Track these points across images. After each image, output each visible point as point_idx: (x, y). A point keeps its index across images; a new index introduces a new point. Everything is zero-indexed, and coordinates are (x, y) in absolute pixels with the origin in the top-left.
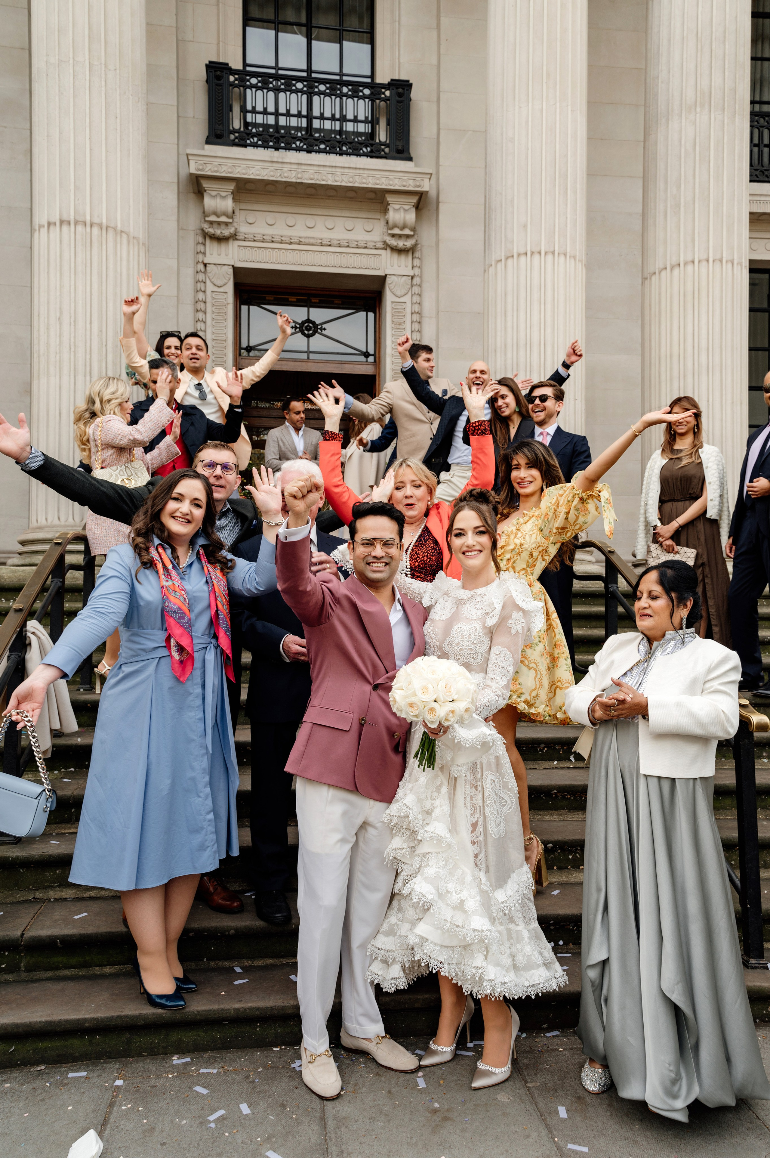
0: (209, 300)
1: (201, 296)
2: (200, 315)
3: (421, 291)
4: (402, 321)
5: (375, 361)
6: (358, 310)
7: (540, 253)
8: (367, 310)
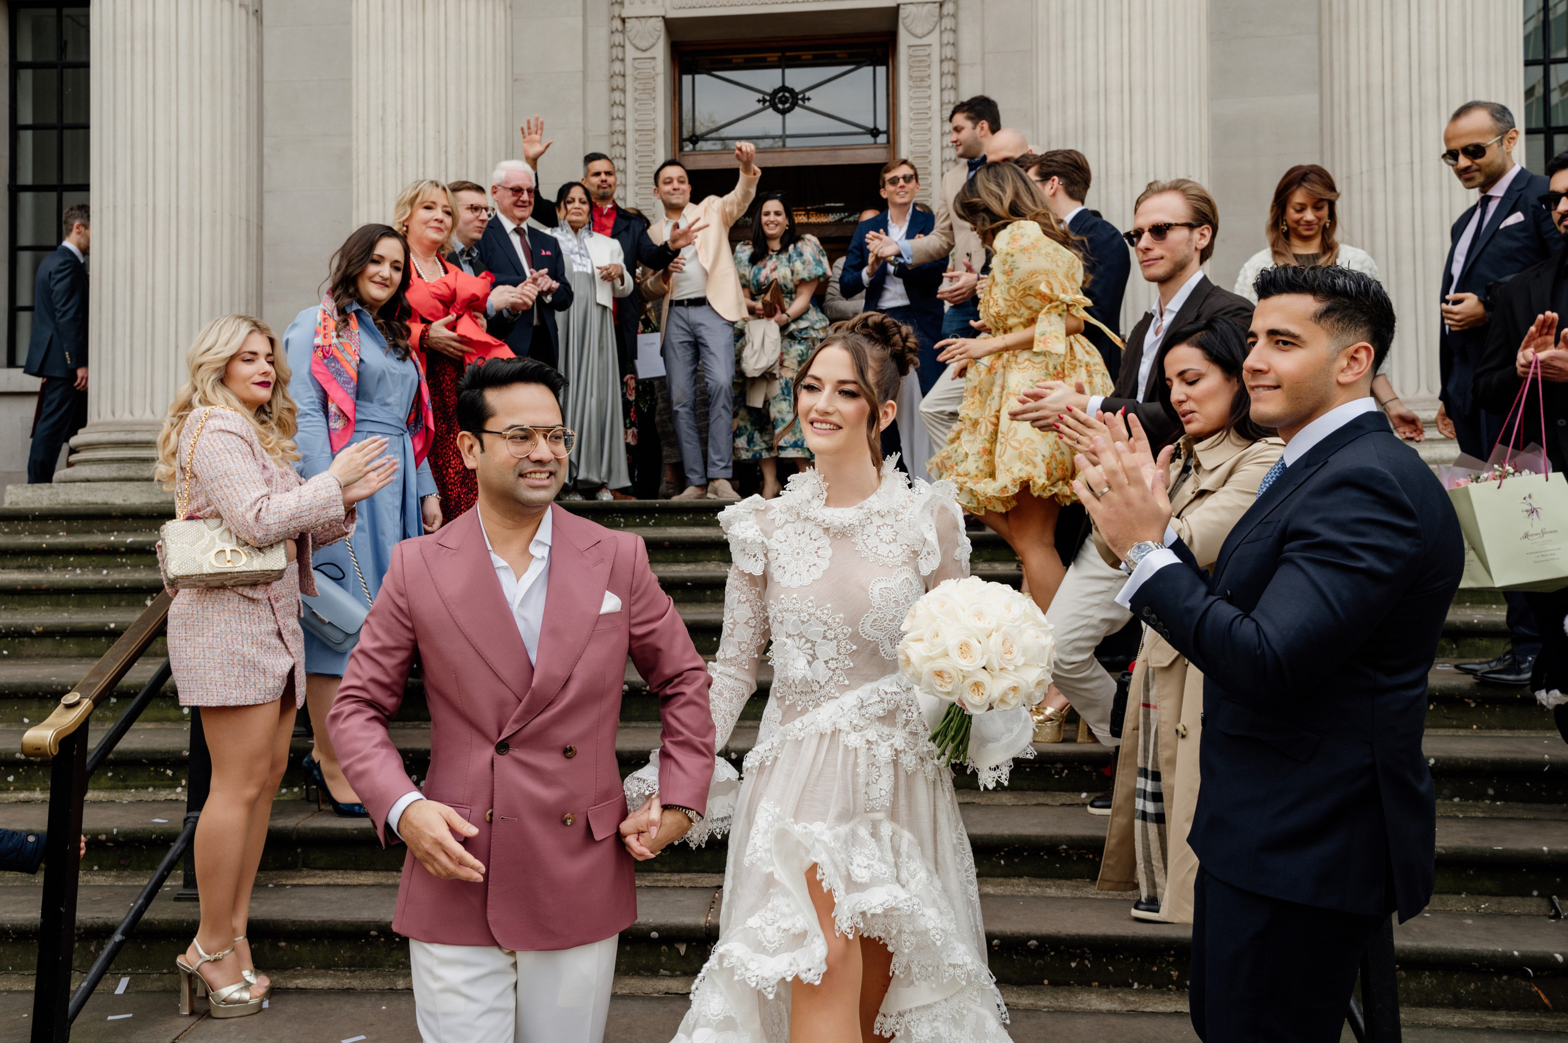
0: (629, 71)
1: (618, 67)
2: (618, 96)
4: (926, 74)
5: (888, 141)
6: (860, 64)
8: (874, 64)
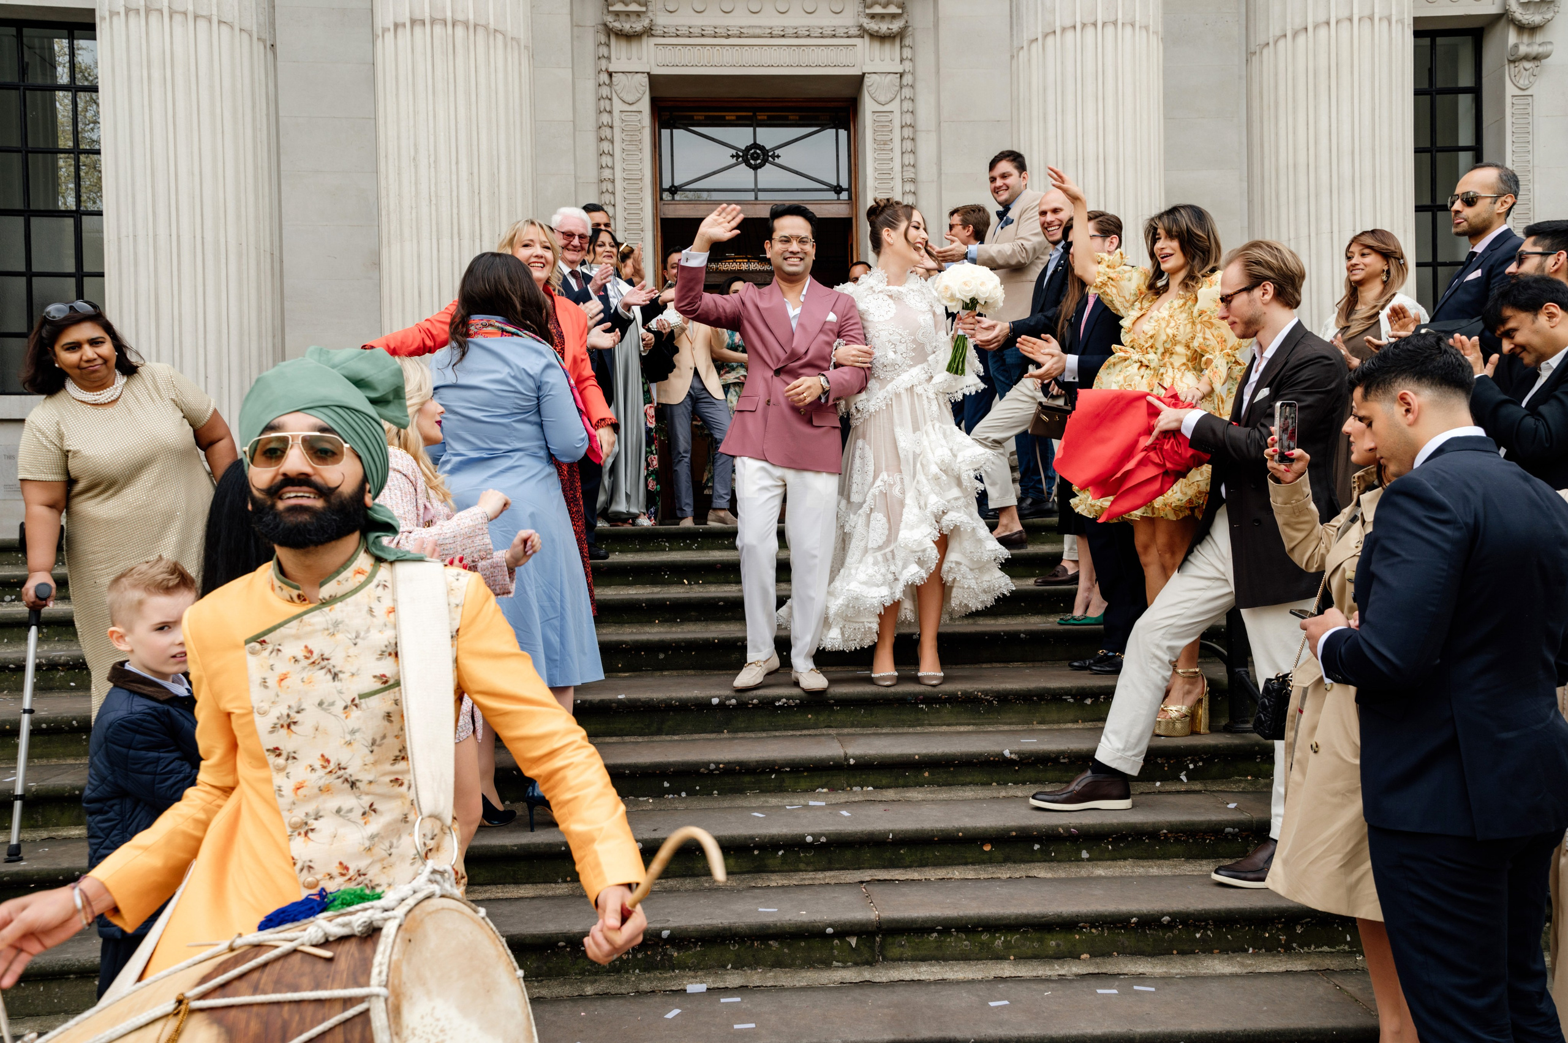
0: (617, 124)
1: (605, 118)
2: (606, 146)
3: (914, 94)
4: (888, 138)
5: (850, 198)
6: (823, 127)
7: (1095, 25)
8: (837, 127)
